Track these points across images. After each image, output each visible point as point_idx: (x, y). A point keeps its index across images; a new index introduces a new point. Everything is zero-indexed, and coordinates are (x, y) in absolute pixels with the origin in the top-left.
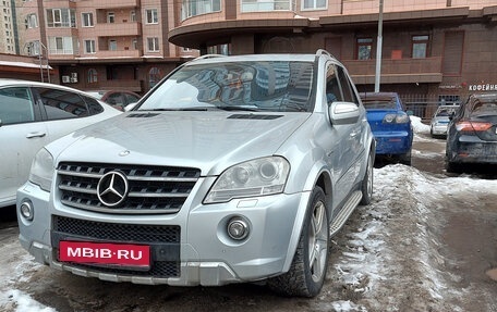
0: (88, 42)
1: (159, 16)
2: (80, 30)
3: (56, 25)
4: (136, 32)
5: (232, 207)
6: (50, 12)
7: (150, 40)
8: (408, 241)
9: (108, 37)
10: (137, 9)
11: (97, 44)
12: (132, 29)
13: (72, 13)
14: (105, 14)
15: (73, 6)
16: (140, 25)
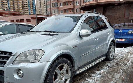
0: (61, 11)
1: (79, 2)
2: (59, 8)
3: (54, 7)
4: (73, 7)
5: (19, 66)
6: (52, 3)
7: (76, 9)
8: (110, 76)
9: (66, 9)
10: (74, 1)
11: (63, 11)
12: (72, 7)
13: (58, 3)
14: (65, 3)
15: (58, 1)
16: (74, 5)
